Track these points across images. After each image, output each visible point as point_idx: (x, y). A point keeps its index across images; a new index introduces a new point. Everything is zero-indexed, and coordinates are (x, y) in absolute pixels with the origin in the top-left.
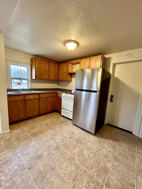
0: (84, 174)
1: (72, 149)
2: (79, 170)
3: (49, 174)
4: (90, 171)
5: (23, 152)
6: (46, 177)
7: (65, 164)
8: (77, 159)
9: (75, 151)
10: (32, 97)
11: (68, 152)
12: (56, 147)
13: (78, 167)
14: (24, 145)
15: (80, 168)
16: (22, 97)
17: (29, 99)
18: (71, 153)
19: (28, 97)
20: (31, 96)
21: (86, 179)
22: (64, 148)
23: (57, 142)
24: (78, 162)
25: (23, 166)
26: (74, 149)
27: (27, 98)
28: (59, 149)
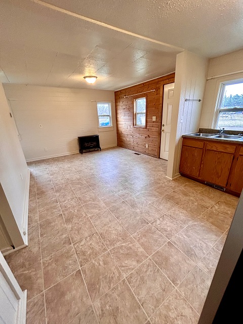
0: (102, 247)
1: (142, 241)
2: (108, 243)
3: (166, 274)
4: (102, 258)
5: (190, 229)
6: (161, 269)
7: (120, 228)
8: (123, 245)
9: (137, 245)
10: (220, 148)
11: (136, 234)
12: (147, 220)
13: (112, 243)
14: (203, 226)
15: (111, 245)
16: (202, 143)
17: (213, 150)
18: (135, 238)
19: (212, 147)
20: (217, 145)
21: (97, 248)
22: (144, 229)
23: (156, 221)
24: (118, 244)
25: (172, 235)
26: (142, 245)
27: (209, 147)
28: (142, 223)
